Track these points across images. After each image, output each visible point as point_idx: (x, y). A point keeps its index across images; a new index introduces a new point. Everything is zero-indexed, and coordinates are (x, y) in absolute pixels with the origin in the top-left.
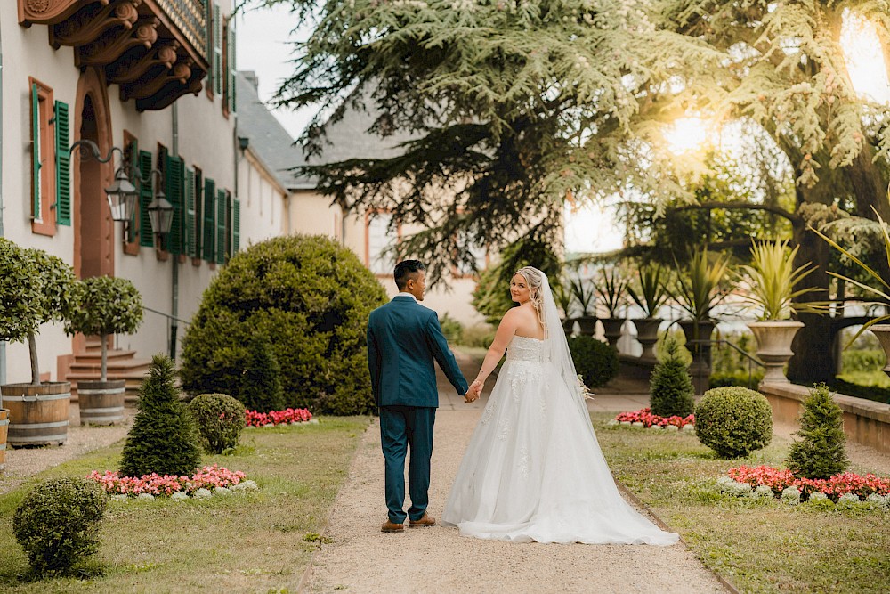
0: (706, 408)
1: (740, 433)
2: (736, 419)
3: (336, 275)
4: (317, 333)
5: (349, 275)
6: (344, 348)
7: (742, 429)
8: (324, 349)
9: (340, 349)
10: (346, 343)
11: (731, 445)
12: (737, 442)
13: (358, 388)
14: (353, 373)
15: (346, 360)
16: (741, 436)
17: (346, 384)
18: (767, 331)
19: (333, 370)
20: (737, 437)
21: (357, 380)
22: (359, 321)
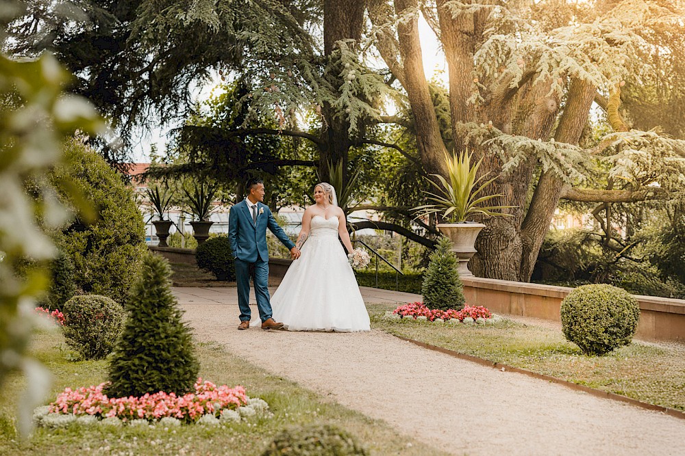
0: (579, 305)
1: (615, 330)
2: (611, 316)
3: (88, 177)
4: (74, 232)
5: (100, 177)
6: (102, 247)
7: (618, 326)
8: (83, 247)
9: (97, 248)
10: (104, 242)
11: (606, 342)
12: (611, 339)
13: (115, 285)
14: (110, 271)
15: (102, 259)
16: (615, 333)
17: (103, 281)
18: (458, 231)
19: (91, 268)
20: (612, 333)
21: (114, 278)
22: (114, 221)
